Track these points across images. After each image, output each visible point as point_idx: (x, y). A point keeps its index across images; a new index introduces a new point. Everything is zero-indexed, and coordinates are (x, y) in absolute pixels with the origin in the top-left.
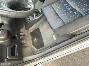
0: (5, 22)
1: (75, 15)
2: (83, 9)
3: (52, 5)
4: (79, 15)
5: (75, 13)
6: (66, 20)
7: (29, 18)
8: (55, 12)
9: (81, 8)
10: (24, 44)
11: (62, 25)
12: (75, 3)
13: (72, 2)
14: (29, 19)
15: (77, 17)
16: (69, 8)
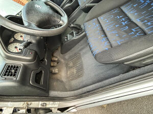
0: (34, 41)
1: (133, 33)
2: (149, 24)
3: (98, 18)
4: (139, 34)
5: (133, 30)
6: (116, 41)
7: (67, 36)
8: (102, 28)
9: (146, 21)
10: (55, 74)
11: (107, 49)
12: (136, 14)
13: (131, 12)
14: (67, 39)
15: (136, 36)
16: (124, 21)
